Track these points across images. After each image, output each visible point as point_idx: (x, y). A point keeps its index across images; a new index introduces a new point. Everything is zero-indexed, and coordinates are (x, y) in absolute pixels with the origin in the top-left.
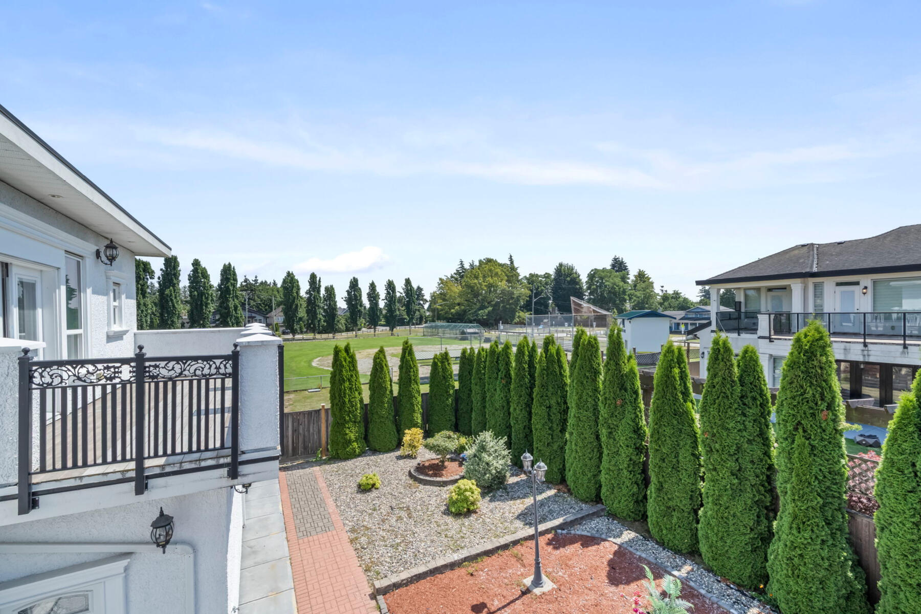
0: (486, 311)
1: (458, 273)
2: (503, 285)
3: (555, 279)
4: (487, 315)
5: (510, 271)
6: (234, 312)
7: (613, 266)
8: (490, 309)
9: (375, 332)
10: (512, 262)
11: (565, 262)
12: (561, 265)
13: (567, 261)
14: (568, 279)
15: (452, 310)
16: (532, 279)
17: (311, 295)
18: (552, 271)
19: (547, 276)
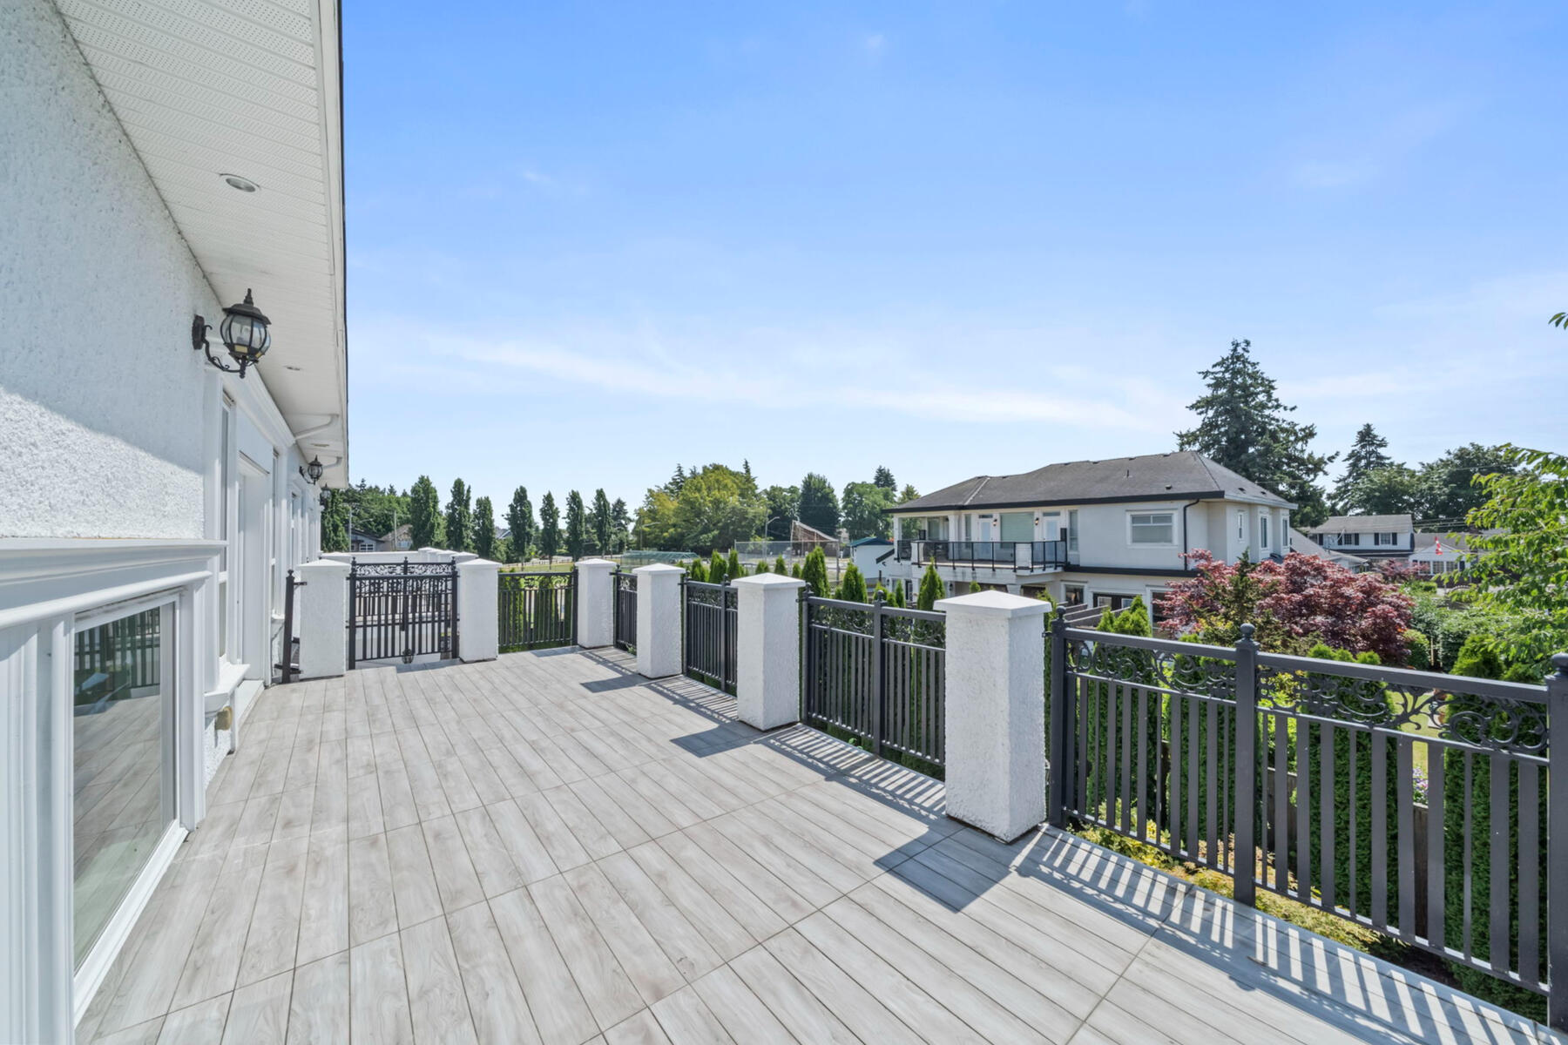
0: (711, 535)
1: (675, 482)
2: (734, 501)
3: (803, 494)
4: (711, 541)
5: (745, 482)
6: (332, 534)
7: (878, 479)
8: (716, 532)
9: (551, 562)
10: (748, 471)
11: (815, 473)
12: (810, 476)
13: (818, 471)
14: (819, 495)
15: (665, 534)
16: (774, 494)
17: (454, 510)
18: (799, 485)
19: (793, 490)
